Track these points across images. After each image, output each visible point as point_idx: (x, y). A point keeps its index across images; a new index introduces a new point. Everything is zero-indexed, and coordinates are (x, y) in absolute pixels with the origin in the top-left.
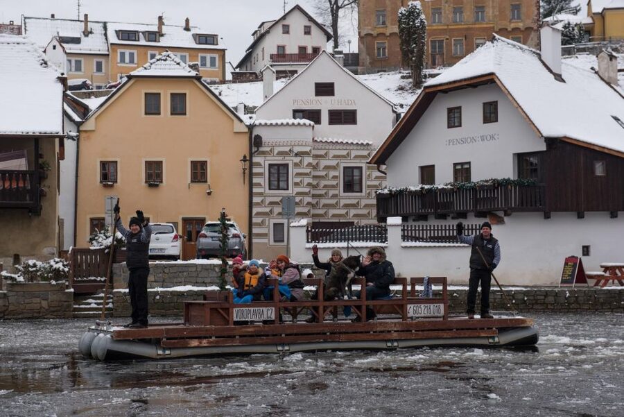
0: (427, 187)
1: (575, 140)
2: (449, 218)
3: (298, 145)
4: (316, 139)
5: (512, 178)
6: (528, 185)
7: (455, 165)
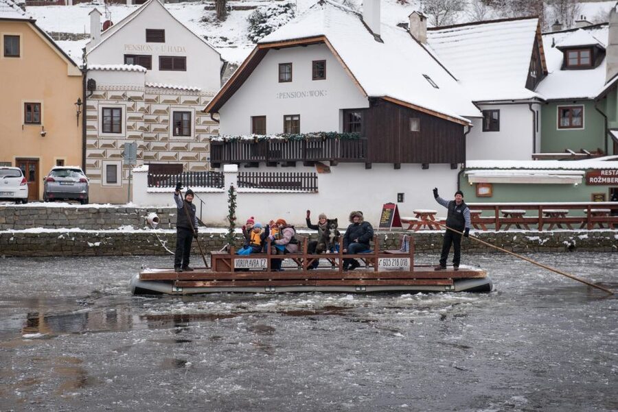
0: (259, 136)
1: (394, 99)
2: (279, 166)
3: (131, 90)
4: (147, 84)
5: (338, 132)
6: (353, 139)
7: (285, 117)
